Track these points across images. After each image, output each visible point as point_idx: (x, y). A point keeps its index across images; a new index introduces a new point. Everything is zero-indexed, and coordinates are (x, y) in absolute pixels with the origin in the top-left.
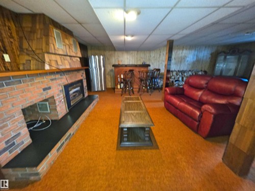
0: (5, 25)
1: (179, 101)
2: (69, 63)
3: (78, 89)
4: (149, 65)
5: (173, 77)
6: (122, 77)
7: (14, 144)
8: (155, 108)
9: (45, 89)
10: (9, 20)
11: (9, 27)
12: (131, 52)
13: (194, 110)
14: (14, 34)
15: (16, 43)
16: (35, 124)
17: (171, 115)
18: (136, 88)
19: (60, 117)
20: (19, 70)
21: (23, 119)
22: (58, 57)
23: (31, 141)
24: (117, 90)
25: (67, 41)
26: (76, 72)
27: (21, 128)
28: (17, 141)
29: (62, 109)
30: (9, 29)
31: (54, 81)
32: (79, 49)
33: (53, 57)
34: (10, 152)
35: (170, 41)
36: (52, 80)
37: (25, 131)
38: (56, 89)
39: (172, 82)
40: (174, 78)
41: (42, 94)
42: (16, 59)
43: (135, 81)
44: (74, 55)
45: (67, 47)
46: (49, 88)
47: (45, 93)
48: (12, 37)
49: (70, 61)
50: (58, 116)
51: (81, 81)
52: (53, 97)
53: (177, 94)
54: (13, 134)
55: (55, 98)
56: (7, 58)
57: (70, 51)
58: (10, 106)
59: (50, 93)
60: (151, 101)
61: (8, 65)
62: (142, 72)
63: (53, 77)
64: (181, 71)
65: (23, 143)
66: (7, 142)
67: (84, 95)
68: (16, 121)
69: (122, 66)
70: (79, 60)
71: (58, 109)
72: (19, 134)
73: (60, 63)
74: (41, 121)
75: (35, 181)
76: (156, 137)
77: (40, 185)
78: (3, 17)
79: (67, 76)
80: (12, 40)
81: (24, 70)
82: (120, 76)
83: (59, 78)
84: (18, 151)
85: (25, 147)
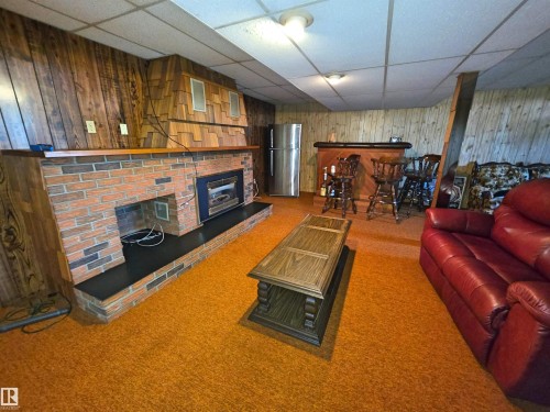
0: (128, 81)
1: (453, 251)
2: (220, 138)
3: (231, 186)
4: (408, 146)
5: (492, 182)
6: (333, 170)
7: (96, 257)
8: (389, 258)
9: (158, 181)
10: (134, 72)
11: (133, 83)
12: (369, 112)
13: (486, 290)
14: (139, 94)
15: (140, 106)
16: (145, 235)
17: (427, 286)
18: (363, 200)
19: (182, 232)
20: (138, 147)
21: (115, 223)
22: (196, 127)
23: (124, 260)
24: (320, 199)
25: (217, 99)
26: (231, 155)
27: (109, 236)
28: (101, 254)
29: (187, 219)
30: (133, 86)
31: (180, 170)
32: (244, 112)
33: (186, 127)
34: (90, 267)
35: (462, 76)
36: (175, 166)
37: (115, 243)
38: (181, 182)
39: (486, 195)
40: (497, 186)
41: (153, 188)
42: (136, 132)
43: (363, 181)
44: (231, 123)
45: (217, 109)
46: (168, 180)
47: (158, 187)
48: (136, 98)
49: (222, 134)
50: (178, 229)
51: (239, 173)
52: (173, 196)
53: (462, 232)
54: (97, 243)
55: (177, 198)
56: (124, 129)
57: (221, 117)
58: (98, 200)
59: (167, 189)
60: (391, 239)
61: (123, 140)
62: (382, 160)
63: (178, 161)
64: (530, 166)
65: (110, 259)
66: (87, 252)
67: (241, 200)
68: (104, 223)
69: (336, 145)
70: (243, 132)
71: (181, 217)
72: (105, 245)
73: (198, 137)
74: (156, 232)
75: (102, 323)
76: (341, 328)
77: (102, 330)
78: (127, 69)
79: (209, 161)
80: (134, 102)
81: (144, 148)
82: (329, 169)
83: (188, 164)
84: (102, 269)
85: (111, 266)
